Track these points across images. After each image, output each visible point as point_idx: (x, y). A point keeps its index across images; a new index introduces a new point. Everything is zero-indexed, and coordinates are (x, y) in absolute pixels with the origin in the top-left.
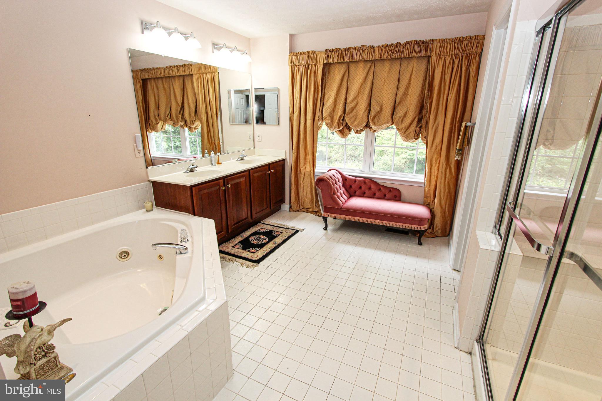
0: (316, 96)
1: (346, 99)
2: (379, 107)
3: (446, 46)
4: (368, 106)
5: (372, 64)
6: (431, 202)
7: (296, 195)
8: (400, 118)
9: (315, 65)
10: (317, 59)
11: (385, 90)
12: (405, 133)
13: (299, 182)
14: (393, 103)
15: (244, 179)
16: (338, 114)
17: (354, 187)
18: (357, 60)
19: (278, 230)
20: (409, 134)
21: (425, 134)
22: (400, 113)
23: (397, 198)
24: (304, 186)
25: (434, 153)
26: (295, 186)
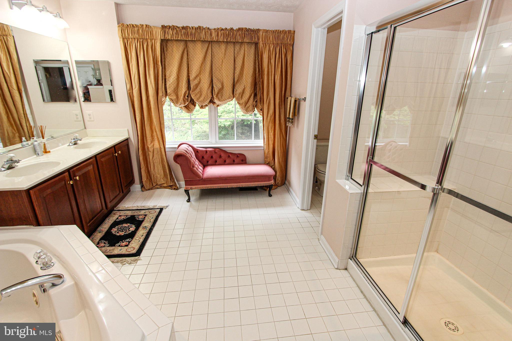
0: (156, 71)
1: (188, 76)
2: (221, 84)
3: (269, 36)
4: (210, 83)
5: (209, 44)
6: (271, 161)
7: (147, 173)
8: (240, 94)
9: (151, 40)
10: (152, 34)
11: (223, 69)
12: (245, 106)
13: (148, 160)
14: (232, 81)
15: (92, 166)
16: (182, 90)
17: (206, 157)
18: (196, 39)
19: (140, 214)
20: (248, 107)
21: (260, 107)
22: (239, 90)
23: (244, 162)
24: (154, 163)
25: (269, 122)
26: (144, 165)
